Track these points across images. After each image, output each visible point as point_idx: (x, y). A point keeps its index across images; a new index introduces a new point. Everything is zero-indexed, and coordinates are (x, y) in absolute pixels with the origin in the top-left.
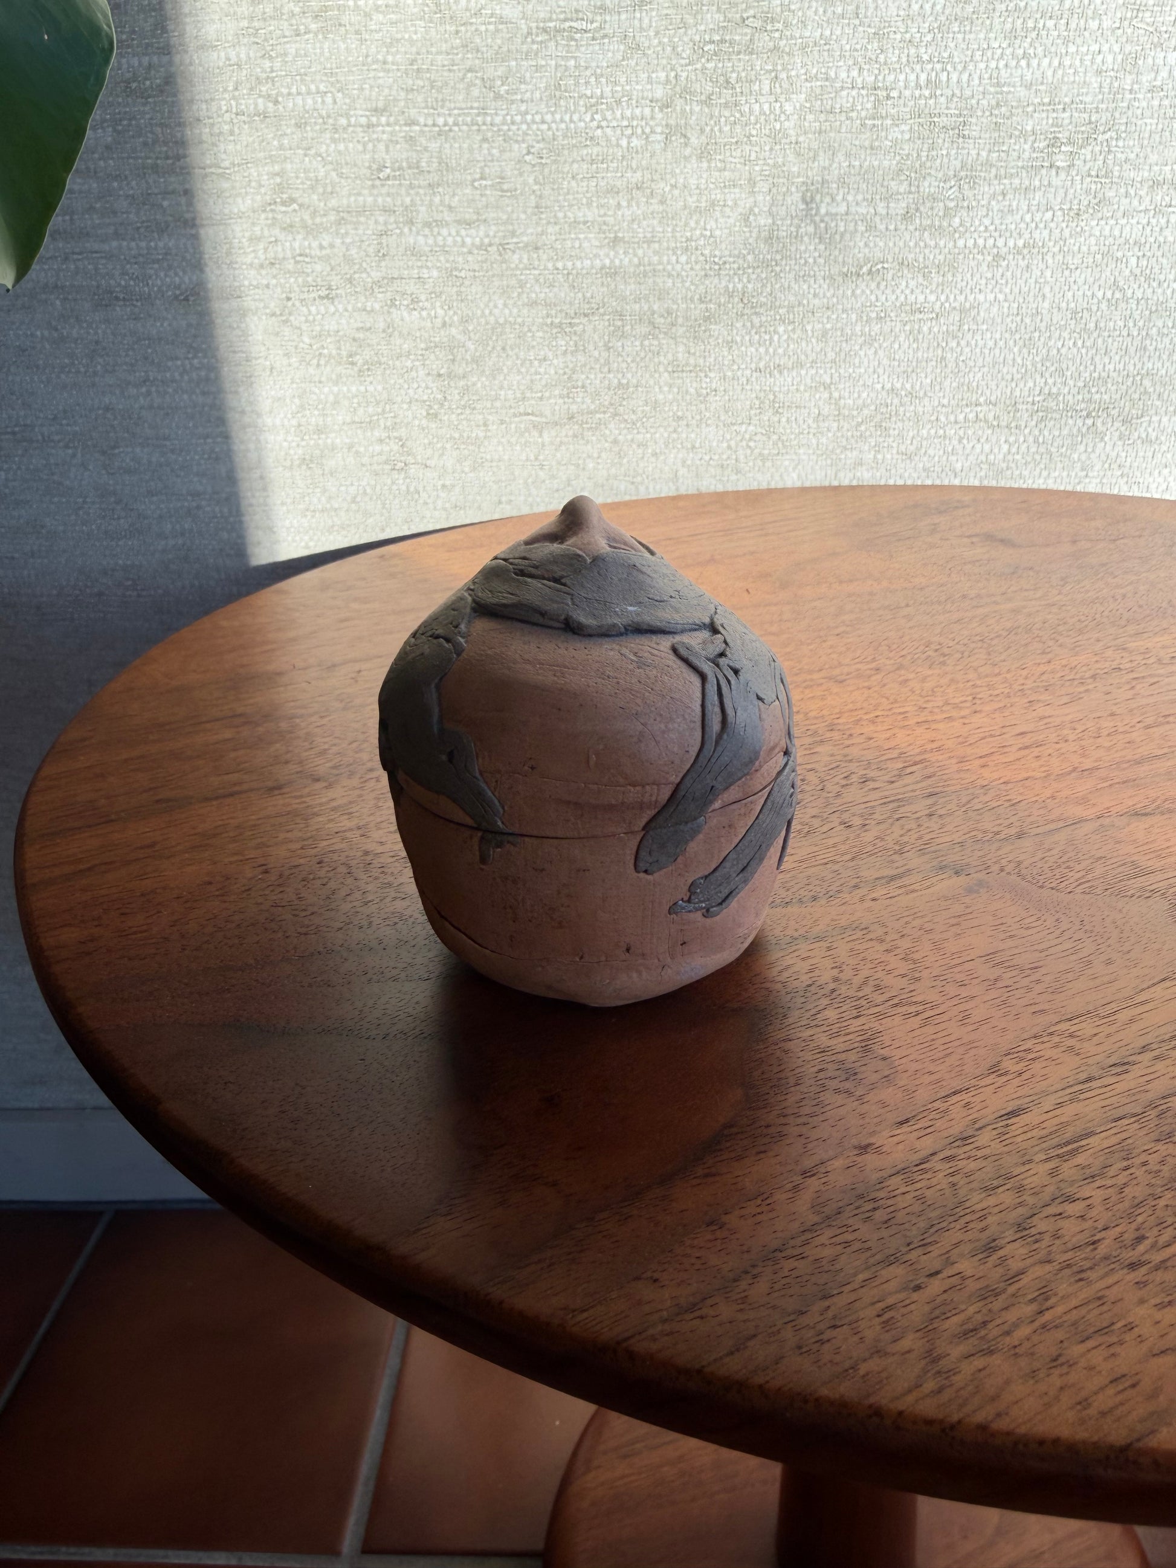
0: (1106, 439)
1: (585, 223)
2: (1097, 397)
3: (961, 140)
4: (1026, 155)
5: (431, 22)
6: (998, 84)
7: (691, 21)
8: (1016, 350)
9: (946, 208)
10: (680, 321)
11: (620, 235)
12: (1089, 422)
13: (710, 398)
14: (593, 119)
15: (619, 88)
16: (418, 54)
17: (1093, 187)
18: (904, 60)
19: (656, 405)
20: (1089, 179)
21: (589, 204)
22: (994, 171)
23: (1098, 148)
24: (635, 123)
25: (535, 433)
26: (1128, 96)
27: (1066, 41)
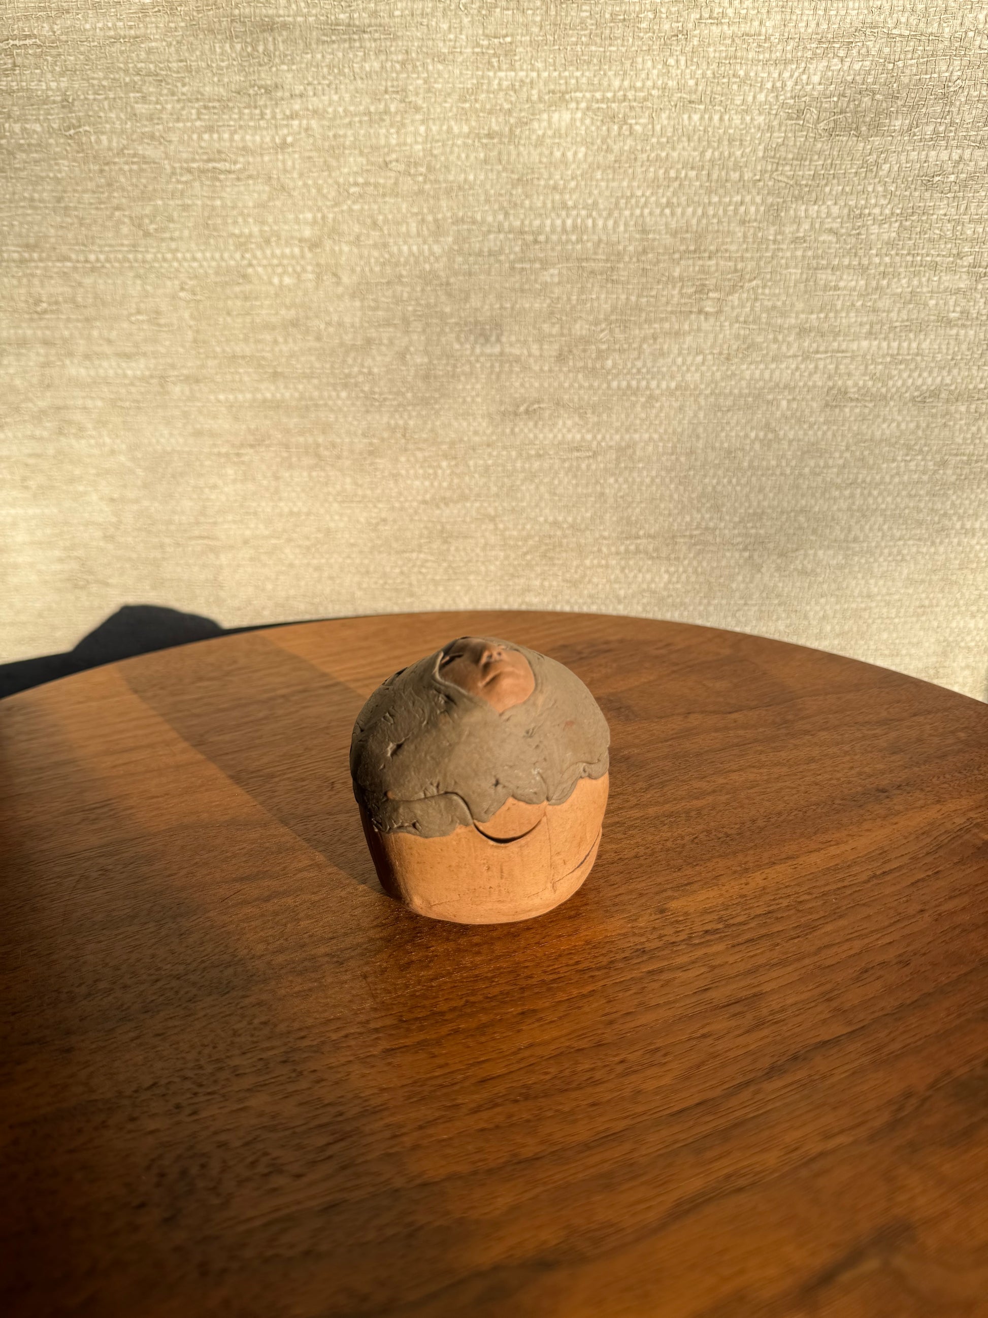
0: (764, 570)
1: (243, 357)
2: (753, 531)
3: (609, 285)
4: (675, 300)
5: (75, 161)
6: (644, 231)
7: (334, 163)
8: (672, 486)
9: (599, 351)
10: (345, 454)
11: (279, 370)
12: (746, 554)
13: (381, 527)
14: (243, 257)
15: (266, 228)
16: (65, 192)
17: (742, 332)
18: (549, 205)
19: (328, 531)
20: (737, 325)
21: (246, 340)
22: (644, 315)
23: (745, 296)
24: (285, 262)
25: (212, 556)
26: (772, 247)
27: (709, 192)
